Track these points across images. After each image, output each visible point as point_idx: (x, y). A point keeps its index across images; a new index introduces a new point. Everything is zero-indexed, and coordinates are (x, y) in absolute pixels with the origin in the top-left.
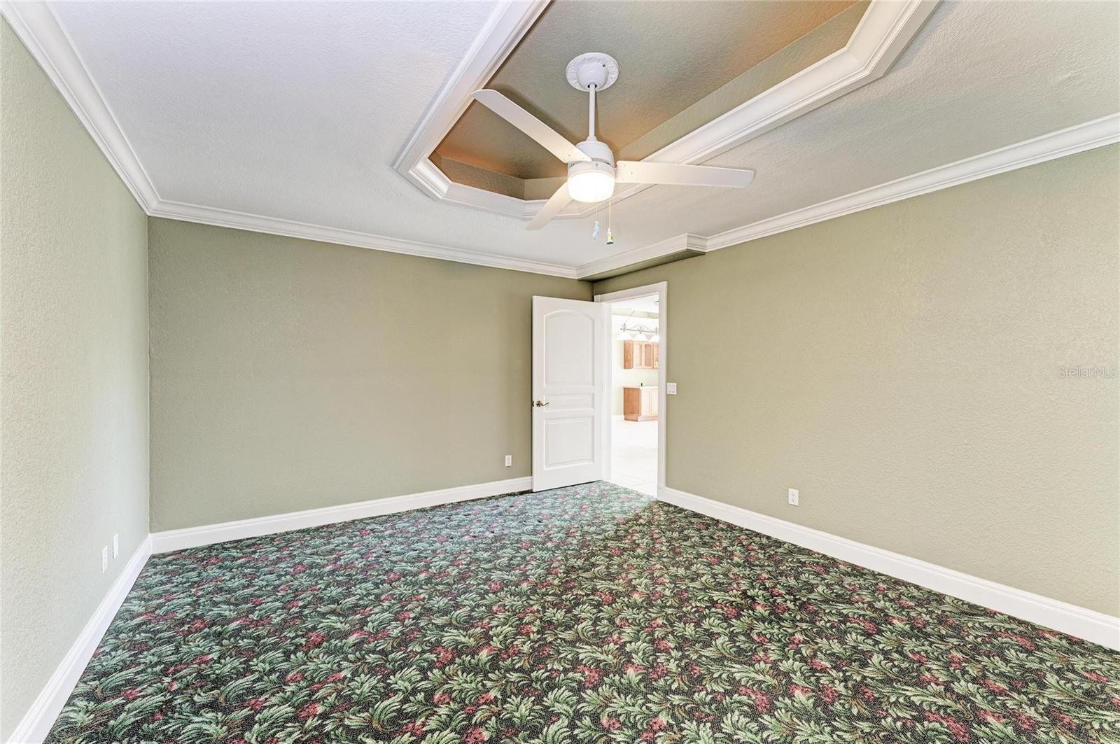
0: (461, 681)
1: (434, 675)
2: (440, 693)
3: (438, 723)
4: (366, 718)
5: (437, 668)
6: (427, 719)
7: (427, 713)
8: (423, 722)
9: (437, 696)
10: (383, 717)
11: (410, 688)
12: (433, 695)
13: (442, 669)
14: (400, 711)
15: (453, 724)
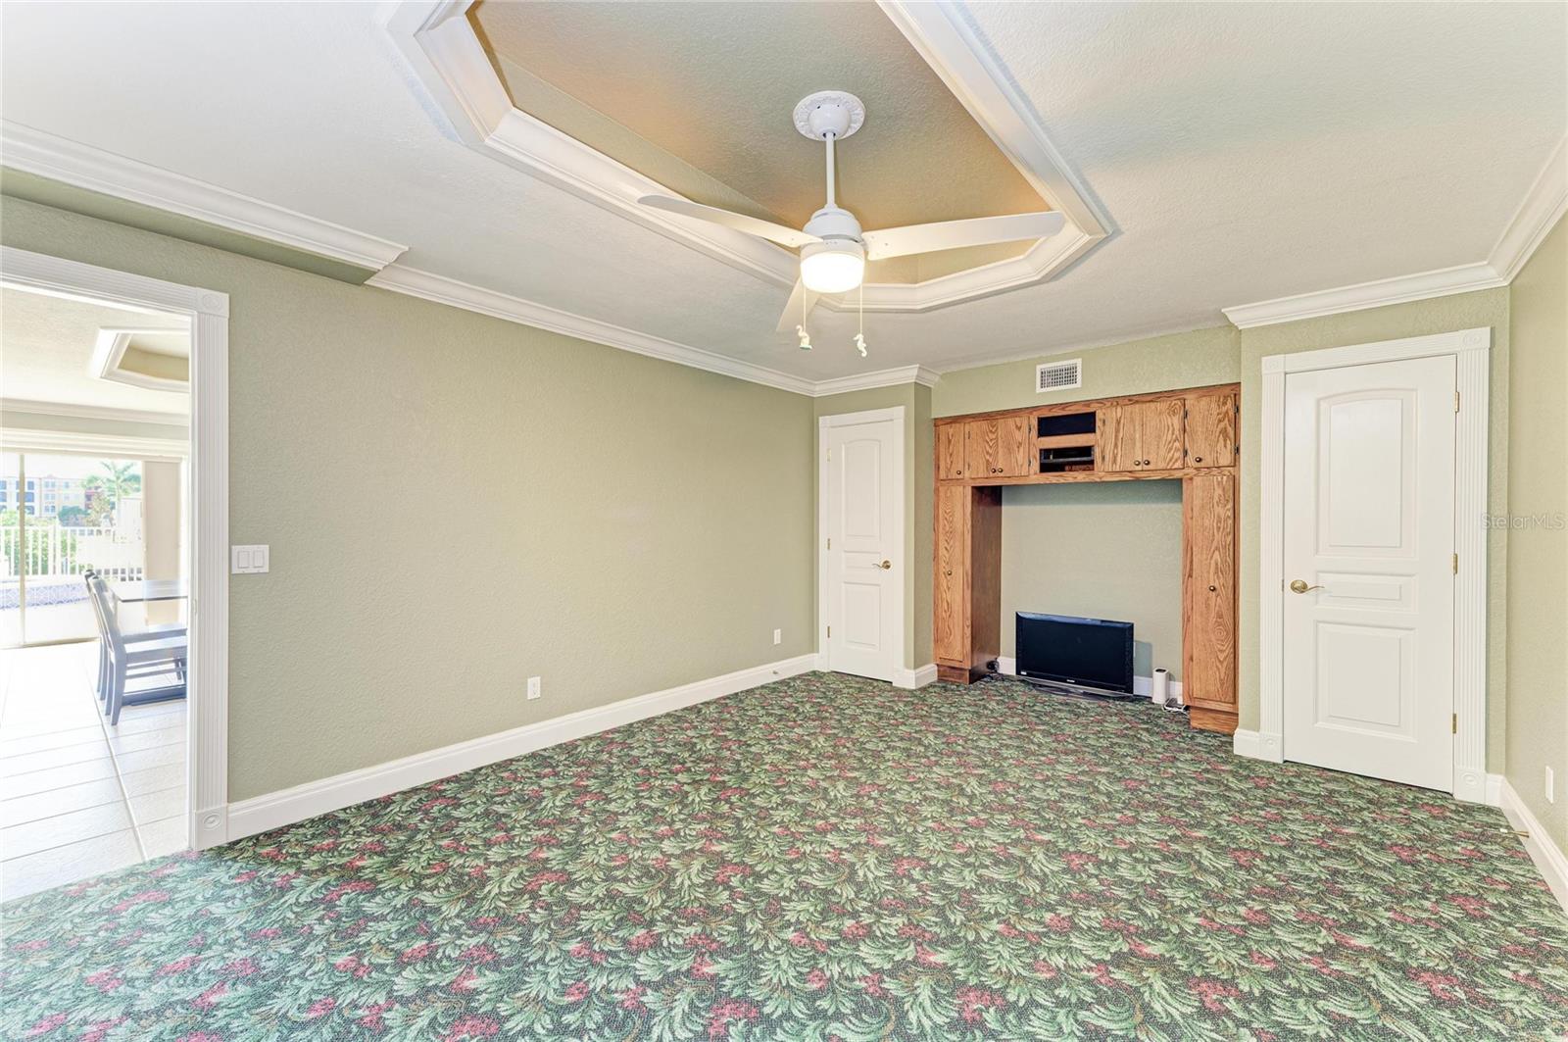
0: (1004, 962)
1: (1019, 996)
2: (1038, 974)
3: (1075, 957)
4: (1144, 1032)
5: (1004, 999)
6: (1081, 970)
7: (1075, 974)
8: (1088, 971)
9: (1044, 976)
10: (1125, 1015)
11: (1063, 1011)
12: (1050, 981)
13: (1002, 992)
14: (1100, 1001)
15: (1063, 945)
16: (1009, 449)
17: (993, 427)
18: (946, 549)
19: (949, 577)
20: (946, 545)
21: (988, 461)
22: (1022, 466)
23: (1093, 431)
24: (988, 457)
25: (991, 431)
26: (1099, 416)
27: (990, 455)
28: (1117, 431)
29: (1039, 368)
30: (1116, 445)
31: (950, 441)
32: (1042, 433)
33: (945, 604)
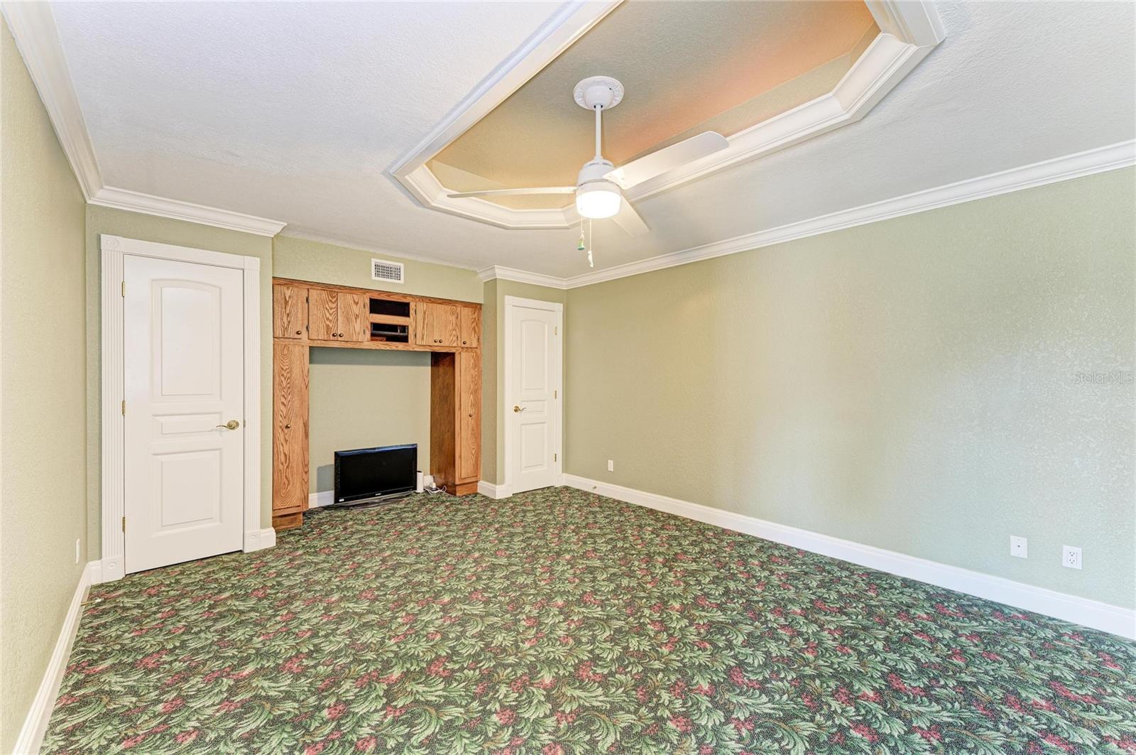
16: (347, 319)
17: (333, 298)
18: (283, 403)
19: (286, 431)
20: (283, 400)
21: (328, 326)
22: (359, 334)
23: (408, 315)
24: (328, 322)
25: (331, 301)
26: (412, 306)
27: (330, 321)
28: (424, 319)
29: (374, 261)
30: (423, 328)
31: (286, 302)
32: (373, 310)
33: (283, 456)
